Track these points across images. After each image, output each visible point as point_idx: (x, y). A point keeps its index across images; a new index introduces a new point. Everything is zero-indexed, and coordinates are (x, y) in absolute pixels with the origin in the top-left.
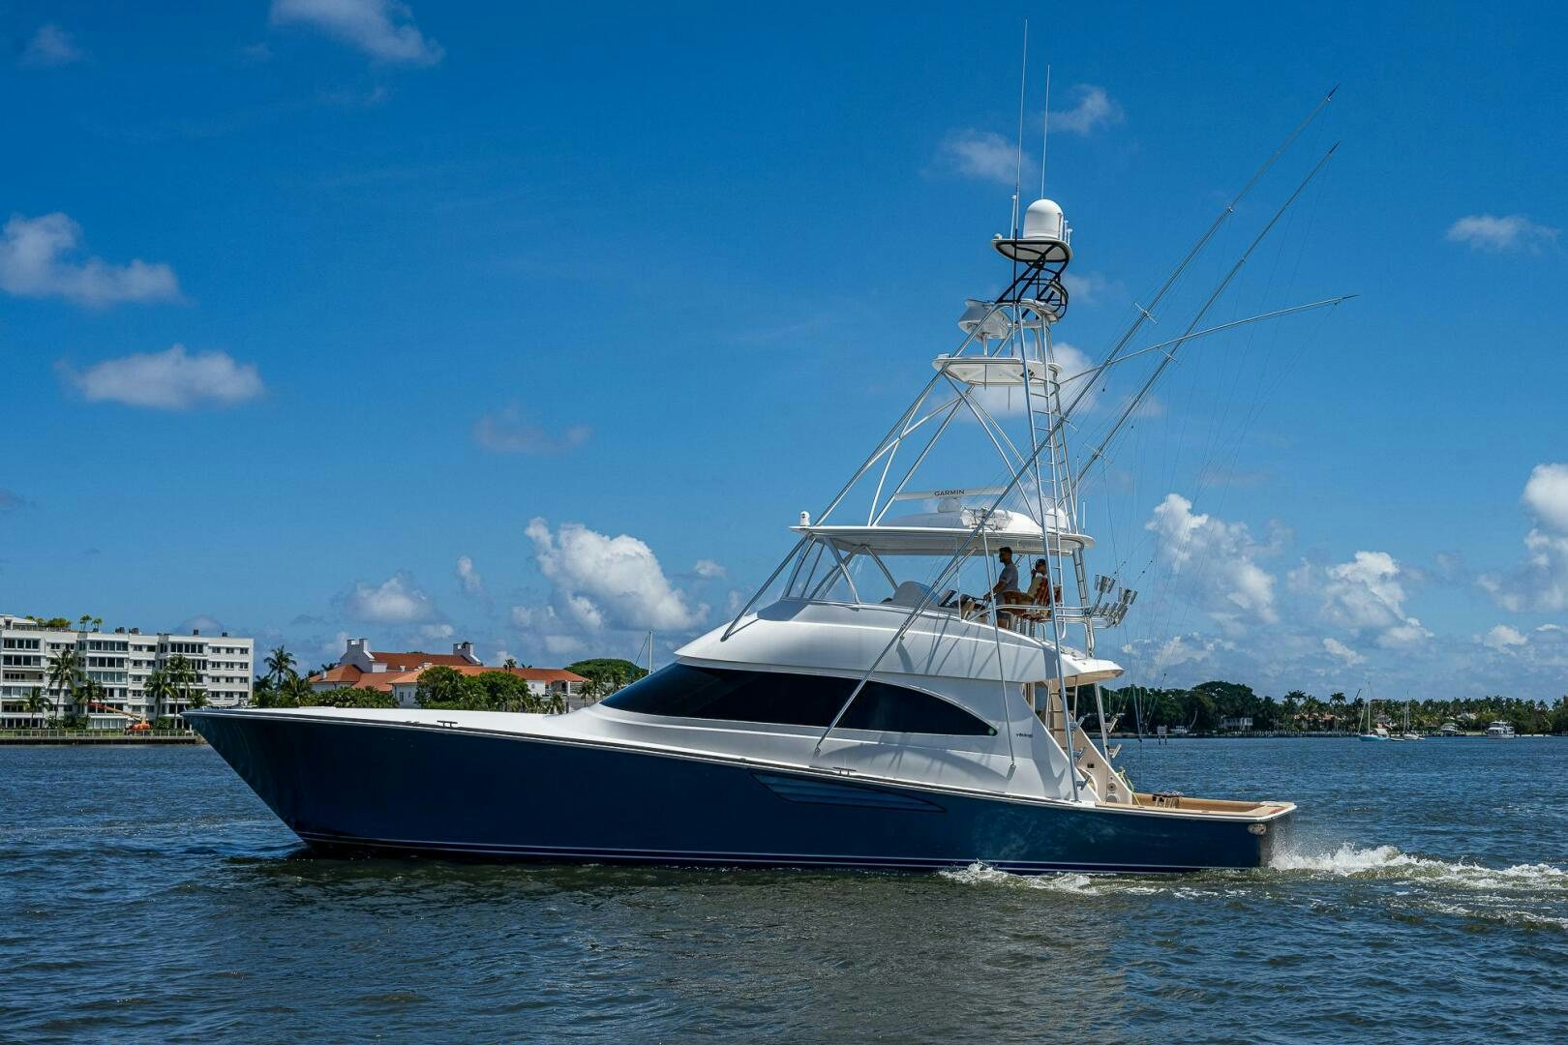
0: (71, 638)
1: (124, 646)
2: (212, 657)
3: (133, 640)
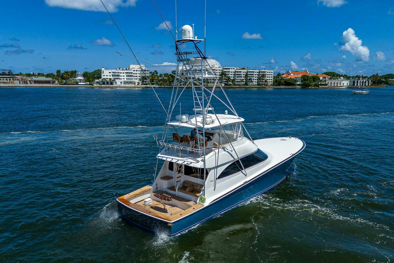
0: (246, 71)
1: (254, 72)
2: (267, 74)
3: (255, 71)
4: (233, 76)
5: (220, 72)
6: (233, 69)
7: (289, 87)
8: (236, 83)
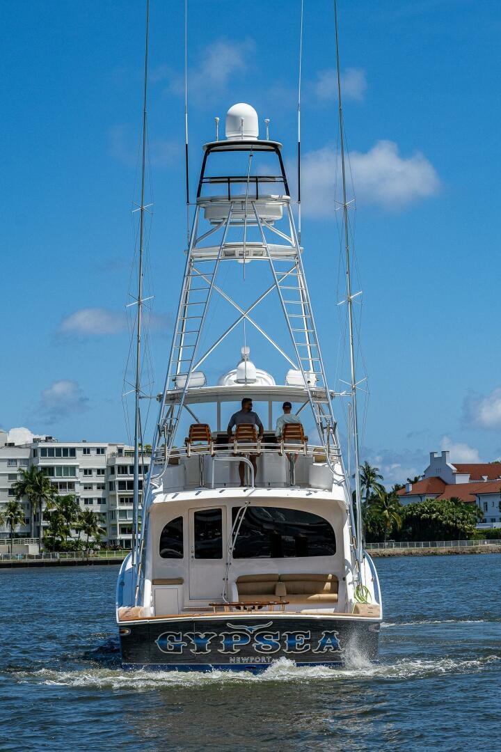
4: (99, 494)
5: (14, 471)
6: (93, 453)
7: (432, 549)
8: (120, 537)
